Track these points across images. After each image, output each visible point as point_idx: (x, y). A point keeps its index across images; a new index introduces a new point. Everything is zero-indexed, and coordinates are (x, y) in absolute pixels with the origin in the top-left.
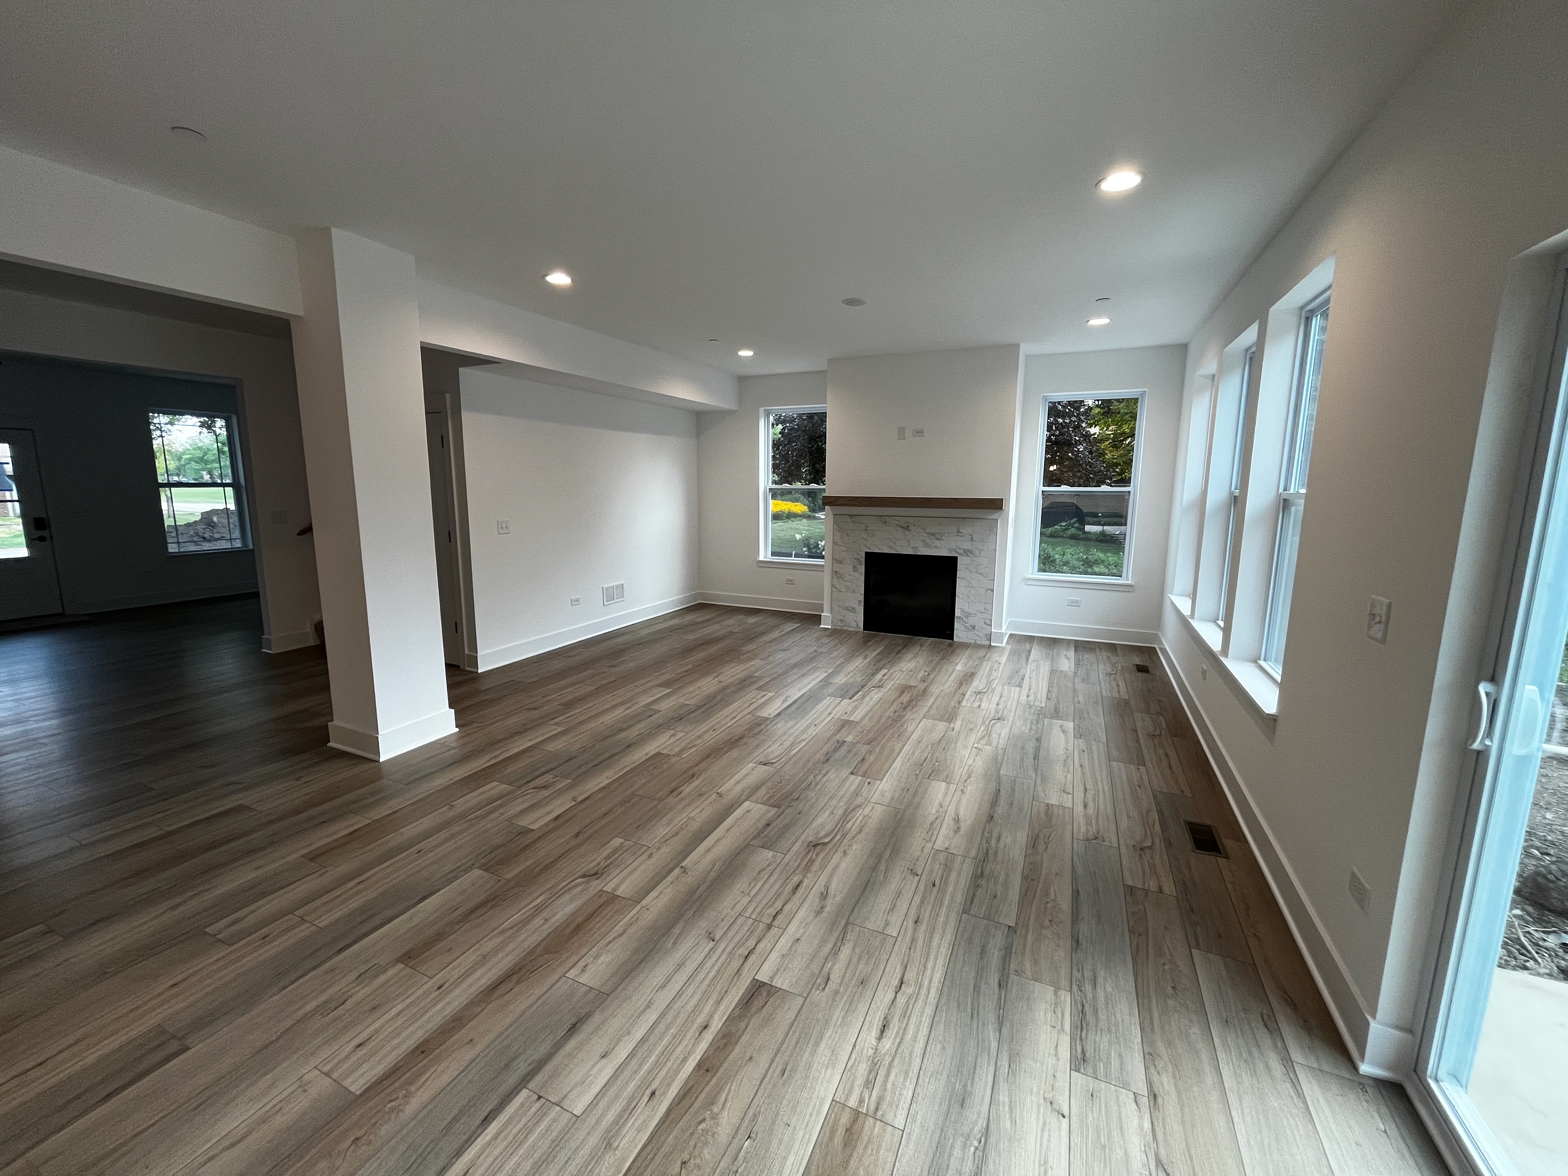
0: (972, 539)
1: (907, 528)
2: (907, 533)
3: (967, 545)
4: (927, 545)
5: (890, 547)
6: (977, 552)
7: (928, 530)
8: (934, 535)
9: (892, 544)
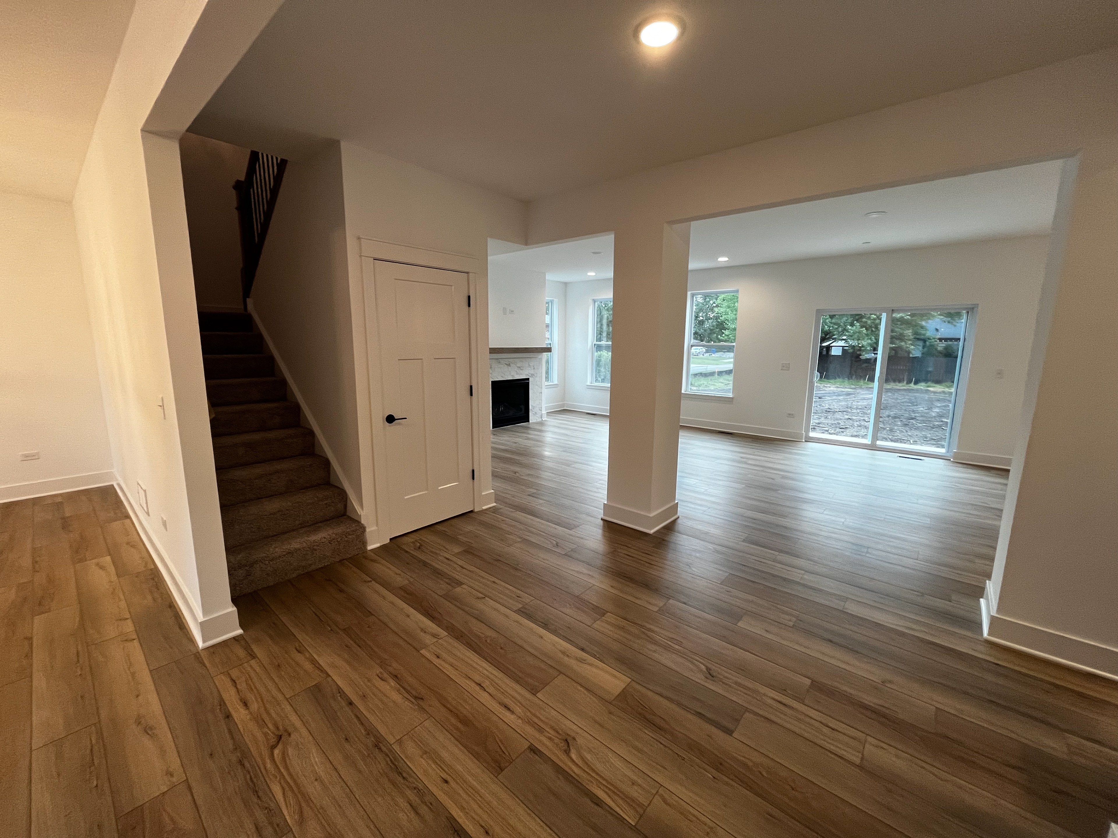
0: (534, 369)
1: (509, 365)
2: (509, 367)
3: (532, 372)
4: (517, 374)
5: (502, 377)
6: (536, 375)
7: (518, 365)
8: (520, 368)
9: (503, 375)
